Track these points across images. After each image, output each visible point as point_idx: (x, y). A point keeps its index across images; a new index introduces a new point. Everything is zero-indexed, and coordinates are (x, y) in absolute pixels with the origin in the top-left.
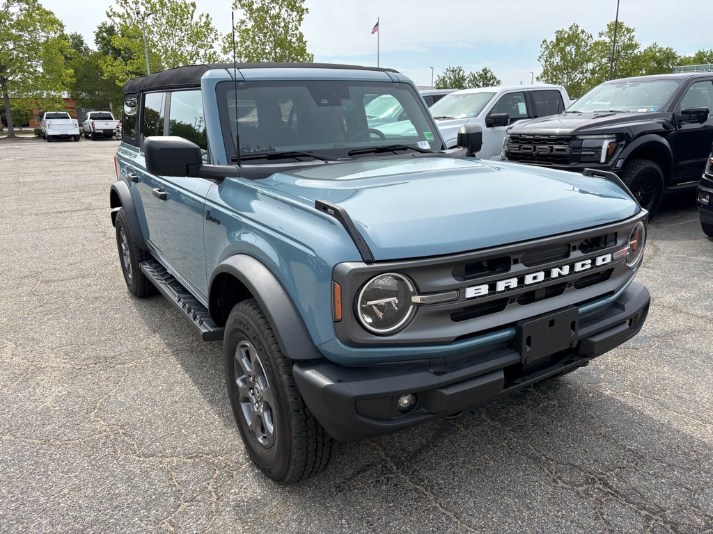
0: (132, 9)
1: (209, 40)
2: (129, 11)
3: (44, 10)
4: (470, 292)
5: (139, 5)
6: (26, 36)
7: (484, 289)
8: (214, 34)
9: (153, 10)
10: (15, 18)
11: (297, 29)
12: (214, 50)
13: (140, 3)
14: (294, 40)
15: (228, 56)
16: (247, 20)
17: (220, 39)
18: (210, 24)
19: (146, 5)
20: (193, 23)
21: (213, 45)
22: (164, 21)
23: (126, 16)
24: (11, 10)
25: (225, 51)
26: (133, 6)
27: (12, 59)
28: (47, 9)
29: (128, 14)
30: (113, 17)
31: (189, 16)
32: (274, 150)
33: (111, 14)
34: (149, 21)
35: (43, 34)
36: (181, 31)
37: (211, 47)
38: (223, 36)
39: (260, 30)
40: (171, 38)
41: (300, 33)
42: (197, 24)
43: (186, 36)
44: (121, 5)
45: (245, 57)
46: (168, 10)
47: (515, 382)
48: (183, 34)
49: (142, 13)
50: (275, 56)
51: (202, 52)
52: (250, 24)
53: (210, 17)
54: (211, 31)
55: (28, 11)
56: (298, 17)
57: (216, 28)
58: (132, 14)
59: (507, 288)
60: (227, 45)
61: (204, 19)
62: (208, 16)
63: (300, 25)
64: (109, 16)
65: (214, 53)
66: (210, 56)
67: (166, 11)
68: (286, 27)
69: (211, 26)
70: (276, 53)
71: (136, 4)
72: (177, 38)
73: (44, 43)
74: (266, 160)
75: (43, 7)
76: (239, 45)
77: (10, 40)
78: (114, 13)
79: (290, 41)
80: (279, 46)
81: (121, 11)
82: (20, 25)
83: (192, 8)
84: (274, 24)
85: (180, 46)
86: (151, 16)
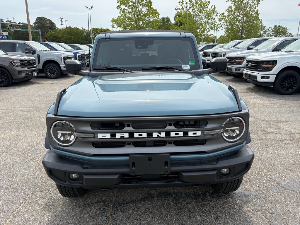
0: (185, 6)
1: (214, 16)
2: (183, 7)
3: (154, 9)
4: (100, 136)
5: (188, 4)
6: (147, 19)
7: (108, 136)
8: (216, 13)
9: (193, 5)
10: (144, 13)
11: (255, 8)
12: (215, 20)
13: (188, 3)
14: (253, 13)
15: (221, 23)
16: (232, 6)
17: (218, 16)
18: (215, 9)
19: (190, 4)
20: (208, 10)
21: (215, 18)
22: (196, 10)
23: (182, 9)
24: (143, 10)
25: (220, 20)
26: (185, 5)
27: (141, 28)
28: (155, 9)
29: (183, 8)
30: (177, 10)
31: (207, 7)
32: (110, 66)
33: (176, 9)
34: (190, 10)
35: (152, 18)
36: (203, 13)
37: (214, 19)
38: (220, 14)
39: (238, 10)
40: (198, 16)
41: (257, 10)
42: (209, 10)
43: (204, 15)
44: (181, 5)
45: (229, 23)
46: (198, 5)
47: (131, 183)
48: (203, 15)
49: (188, 7)
50: (243, 21)
51: (210, 21)
52: (233, 8)
53: (216, 6)
54: (215, 12)
55: (148, 9)
56: (257, 3)
57: (218, 11)
58: (184, 8)
59: (122, 137)
60: (221, 18)
61: (213, 7)
62: (215, 6)
63: (258, 6)
64: (176, 10)
65: (215, 21)
66: (213, 23)
67: (197, 6)
68: (251, 8)
69: (215, 10)
70: (243, 20)
71: (186, 4)
72: (200, 16)
73: (152, 21)
74: (107, 70)
75: (153, 8)
76: (227, 17)
77: (141, 21)
78: (178, 8)
79: (252, 14)
80: (245, 16)
81: (180, 7)
82: (145, 15)
83: (208, 3)
84: (245, 7)
85: (201, 20)
86: (192, 8)
